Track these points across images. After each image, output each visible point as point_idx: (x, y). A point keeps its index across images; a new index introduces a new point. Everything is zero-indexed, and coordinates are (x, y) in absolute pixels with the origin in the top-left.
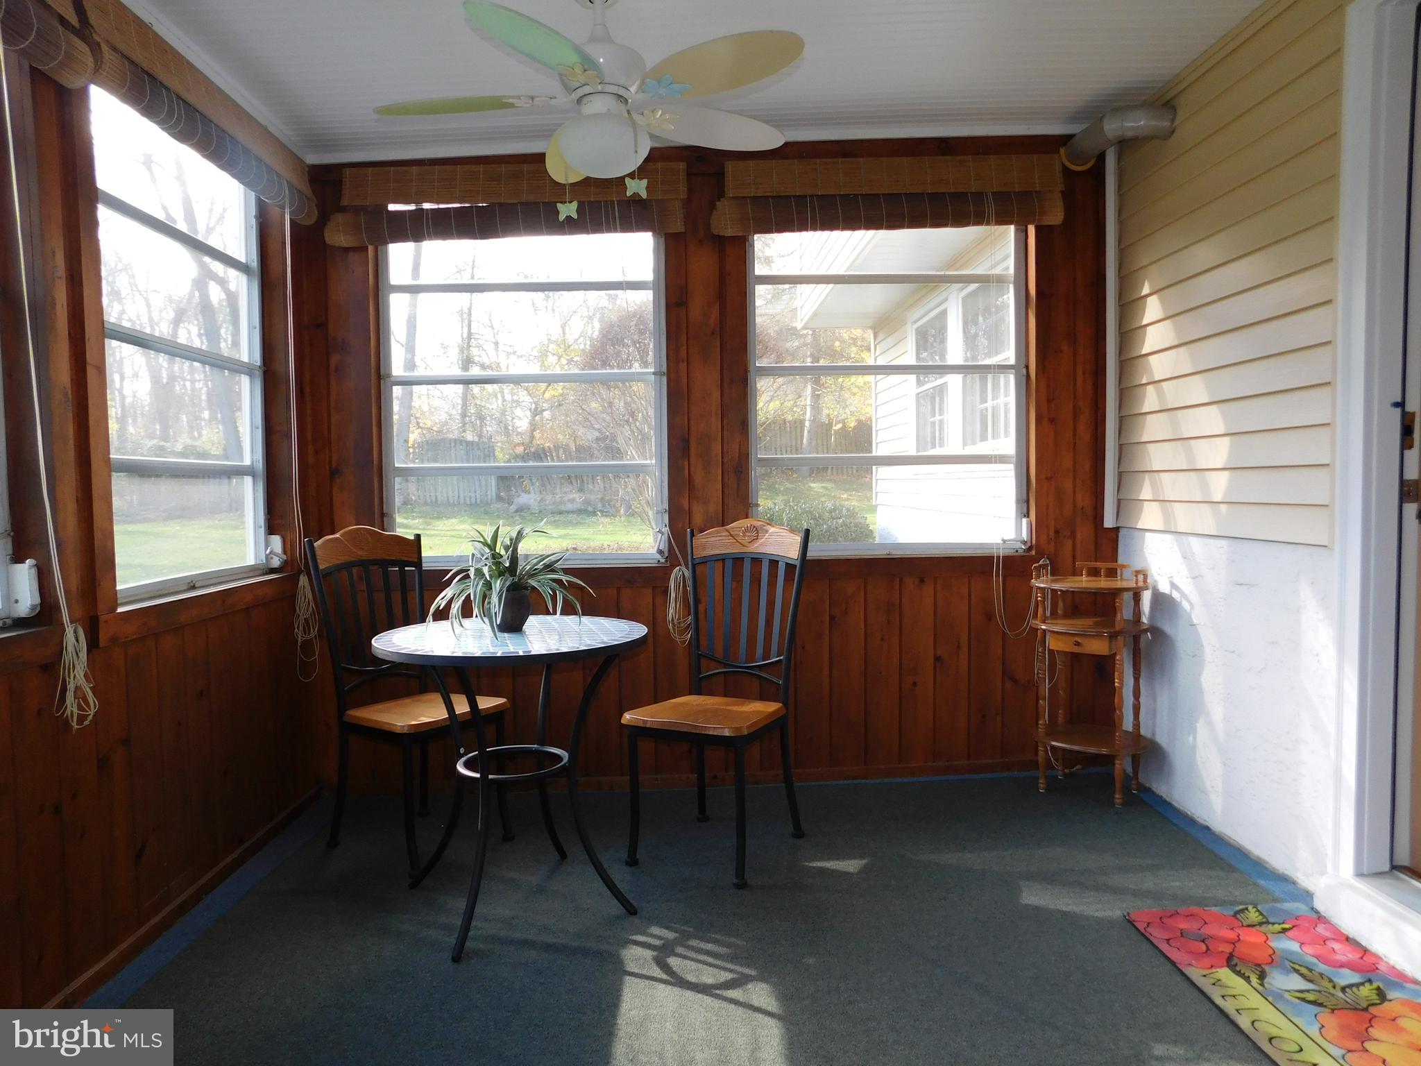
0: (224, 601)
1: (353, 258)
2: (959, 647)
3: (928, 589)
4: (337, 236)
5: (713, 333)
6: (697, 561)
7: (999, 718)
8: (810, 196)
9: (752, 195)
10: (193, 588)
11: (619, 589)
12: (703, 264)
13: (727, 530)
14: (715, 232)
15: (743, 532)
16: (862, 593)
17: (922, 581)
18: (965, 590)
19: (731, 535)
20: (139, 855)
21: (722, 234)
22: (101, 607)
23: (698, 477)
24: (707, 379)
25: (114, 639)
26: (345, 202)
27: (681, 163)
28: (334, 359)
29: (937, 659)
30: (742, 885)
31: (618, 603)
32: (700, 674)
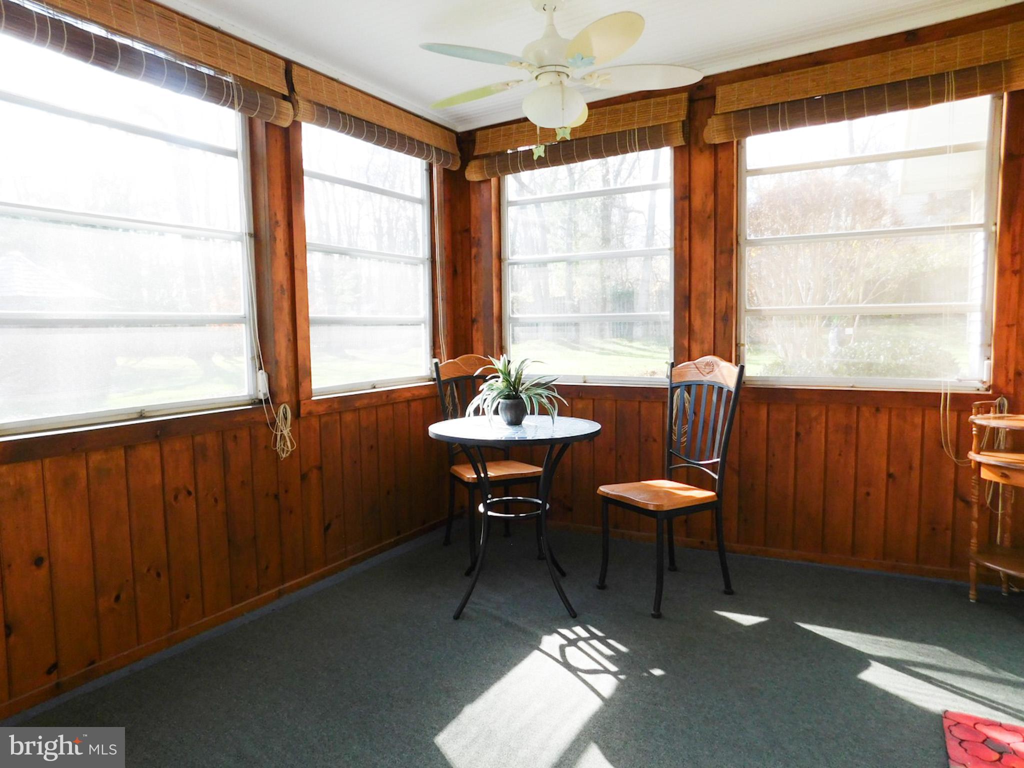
0: (388, 396)
1: (483, 186)
2: (911, 468)
3: (883, 418)
4: (473, 175)
5: (709, 217)
6: (674, 385)
7: (949, 533)
8: (782, 103)
9: (735, 110)
10: (374, 388)
11: (640, 402)
12: (703, 165)
13: (695, 364)
14: (707, 142)
15: (705, 366)
16: (824, 417)
17: (878, 410)
18: (918, 420)
19: (697, 368)
20: (327, 528)
21: (713, 143)
22: (302, 396)
23: (697, 323)
24: (704, 251)
25: (310, 413)
26: (476, 154)
27: (684, 94)
28: (474, 251)
29: (890, 475)
30: (658, 615)
31: (639, 412)
32: (671, 465)
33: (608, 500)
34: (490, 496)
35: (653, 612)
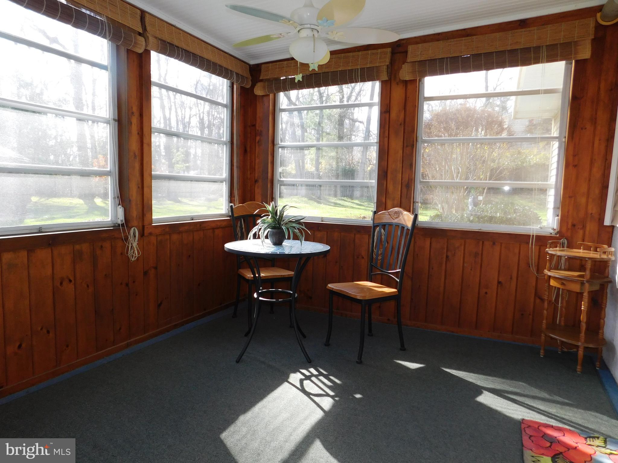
0: (200, 225)
1: (265, 99)
2: (511, 278)
3: (497, 248)
4: (259, 91)
5: (401, 125)
7: (531, 317)
8: (446, 58)
9: (419, 60)
10: (192, 220)
11: (355, 234)
12: (398, 92)
13: (388, 212)
14: (402, 79)
15: (394, 214)
16: (463, 247)
17: (494, 244)
18: (517, 251)
19: (389, 215)
20: (159, 305)
21: (405, 79)
22: (146, 223)
23: (391, 188)
24: (396, 145)
25: (150, 234)
26: (261, 78)
27: (389, 49)
28: (258, 138)
29: (499, 283)
30: (360, 362)
31: (354, 240)
32: (372, 273)
33: (333, 292)
34: (261, 288)
35: (357, 360)
